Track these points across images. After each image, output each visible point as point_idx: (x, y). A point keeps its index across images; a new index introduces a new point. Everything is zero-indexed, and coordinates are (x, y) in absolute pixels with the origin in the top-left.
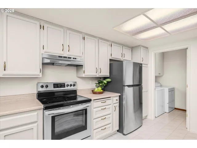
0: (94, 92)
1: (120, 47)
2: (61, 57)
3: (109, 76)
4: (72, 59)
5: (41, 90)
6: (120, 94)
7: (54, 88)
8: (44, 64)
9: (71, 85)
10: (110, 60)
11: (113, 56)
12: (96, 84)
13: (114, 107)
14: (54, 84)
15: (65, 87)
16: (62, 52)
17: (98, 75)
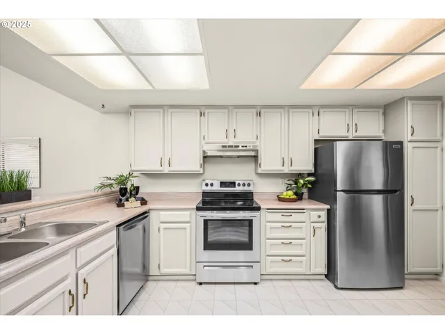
0: (281, 199)
1: (344, 113)
2: (225, 147)
3: (313, 172)
4: (240, 148)
5: (205, 188)
6: (328, 207)
7: (221, 187)
8: (206, 158)
9: (244, 185)
10: (316, 141)
11: (321, 134)
12: (287, 186)
13: (312, 228)
14: (221, 183)
15: (235, 187)
16: (226, 140)
17: (286, 170)
